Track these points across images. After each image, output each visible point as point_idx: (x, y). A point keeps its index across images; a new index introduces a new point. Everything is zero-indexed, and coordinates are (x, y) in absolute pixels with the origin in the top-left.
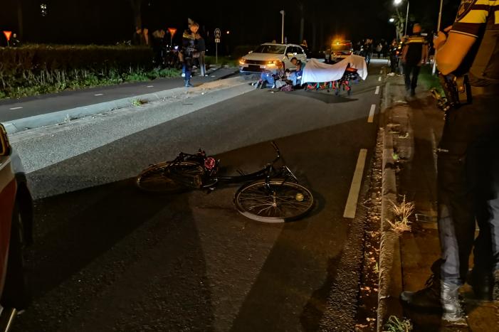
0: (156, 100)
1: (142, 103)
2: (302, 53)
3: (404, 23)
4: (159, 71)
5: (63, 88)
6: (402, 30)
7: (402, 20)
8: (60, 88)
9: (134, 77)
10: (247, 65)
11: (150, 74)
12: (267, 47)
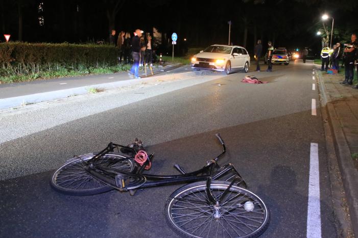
0: (112, 89)
1: (98, 91)
2: (246, 54)
3: (330, 36)
4: (122, 66)
5: (35, 77)
6: (327, 41)
7: (328, 33)
8: (33, 78)
9: (99, 70)
10: (198, 63)
11: (114, 68)
12: (216, 47)
